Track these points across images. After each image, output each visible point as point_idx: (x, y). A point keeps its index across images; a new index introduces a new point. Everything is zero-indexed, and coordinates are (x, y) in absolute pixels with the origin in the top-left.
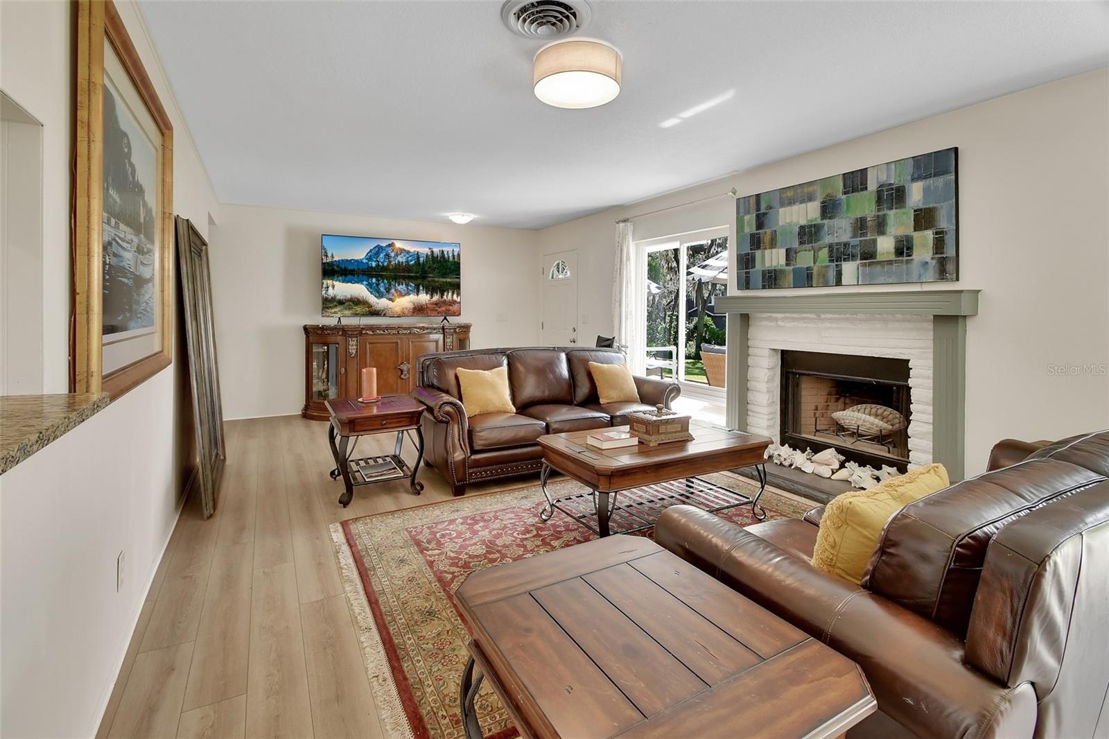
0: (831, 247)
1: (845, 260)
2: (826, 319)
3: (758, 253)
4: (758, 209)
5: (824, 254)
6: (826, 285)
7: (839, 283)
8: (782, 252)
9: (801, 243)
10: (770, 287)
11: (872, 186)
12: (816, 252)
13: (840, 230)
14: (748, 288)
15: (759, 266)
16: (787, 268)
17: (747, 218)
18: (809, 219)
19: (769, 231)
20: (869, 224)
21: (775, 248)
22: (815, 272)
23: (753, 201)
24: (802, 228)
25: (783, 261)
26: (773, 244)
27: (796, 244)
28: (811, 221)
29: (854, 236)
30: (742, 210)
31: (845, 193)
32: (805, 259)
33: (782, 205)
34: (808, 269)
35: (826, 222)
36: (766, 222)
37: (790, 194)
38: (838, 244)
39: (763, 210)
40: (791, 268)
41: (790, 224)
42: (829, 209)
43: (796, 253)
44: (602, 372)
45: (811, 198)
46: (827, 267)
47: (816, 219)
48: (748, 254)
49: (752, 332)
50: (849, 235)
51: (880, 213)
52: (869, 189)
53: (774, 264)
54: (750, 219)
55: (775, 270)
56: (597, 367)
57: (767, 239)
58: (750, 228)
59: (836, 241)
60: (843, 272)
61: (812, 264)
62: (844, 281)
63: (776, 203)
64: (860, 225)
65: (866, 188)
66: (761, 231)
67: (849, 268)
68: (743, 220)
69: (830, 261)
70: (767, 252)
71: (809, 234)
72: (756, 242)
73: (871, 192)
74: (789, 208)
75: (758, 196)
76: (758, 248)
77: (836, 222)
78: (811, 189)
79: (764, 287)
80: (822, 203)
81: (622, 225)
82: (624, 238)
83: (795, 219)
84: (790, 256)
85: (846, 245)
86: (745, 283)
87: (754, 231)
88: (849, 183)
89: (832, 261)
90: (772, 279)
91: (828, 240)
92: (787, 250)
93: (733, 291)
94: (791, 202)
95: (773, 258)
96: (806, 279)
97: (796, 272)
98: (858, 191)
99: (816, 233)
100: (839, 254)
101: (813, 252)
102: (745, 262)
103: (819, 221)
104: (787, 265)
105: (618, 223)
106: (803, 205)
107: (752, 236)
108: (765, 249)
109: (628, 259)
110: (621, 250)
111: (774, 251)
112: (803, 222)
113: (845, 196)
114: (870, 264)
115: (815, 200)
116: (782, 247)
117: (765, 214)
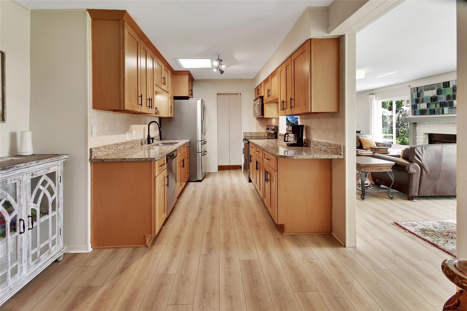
0: (440, 103)
1: (444, 107)
2: (441, 124)
3: (418, 105)
4: (418, 91)
5: (438, 105)
6: (439, 114)
7: (443, 113)
8: (426, 104)
9: (432, 102)
10: (422, 115)
11: (451, 86)
12: (436, 104)
13: (443, 98)
14: (415, 115)
15: (418, 108)
16: (427, 109)
17: (414, 94)
18: (433, 95)
19: (421, 98)
20: (451, 97)
21: (423, 103)
22: (436, 110)
23: (416, 89)
24: (431, 97)
25: (426, 107)
26: (423, 102)
27: (430, 102)
28: (434, 95)
29: (447, 100)
30: (412, 92)
31: (444, 88)
32: (433, 106)
33: (425, 90)
34: (434, 109)
35: (438, 96)
36: (420, 95)
37: (427, 87)
38: (442, 102)
39: (419, 92)
40: (428, 109)
41: (427, 96)
42: (439, 92)
43: (430, 104)
44: (364, 140)
45: (433, 89)
46: (439, 109)
47: (435, 95)
48: (415, 105)
49: (417, 128)
50: (446, 100)
51: (454, 94)
52: (450, 87)
53: (423, 108)
54: (415, 94)
55: (424, 110)
56: (362, 139)
57: (421, 100)
58: (415, 97)
59: (442, 101)
60: (444, 110)
61: (435, 108)
62: (444, 113)
63: (423, 90)
64: (448, 97)
65: (449, 87)
66: (419, 98)
67: (446, 109)
68: (413, 94)
69: (440, 107)
70: (421, 104)
71: (434, 99)
72: (417, 101)
73: (451, 88)
74: (427, 91)
75: (417, 88)
76: (418, 103)
77: (441, 96)
78: (434, 86)
79: (420, 115)
80: (437, 90)
81: (371, 96)
82: (372, 99)
83: (429, 95)
84: (428, 105)
85: (445, 102)
86: (414, 113)
87: (417, 98)
88: (445, 85)
89: (441, 107)
90: (423, 112)
91: (439, 101)
92: (427, 104)
93: (411, 116)
94: (428, 90)
95: (423, 106)
96: (433, 112)
97: (430, 110)
98: (447, 87)
99: (436, 99)
100: (443, 105)
101: (435, 104)
102: (414, 107)
103: (436, 96)
104: (427, 108)
105: (370, 95)
106: (431, 91)
107: (416, 99)
108: (420, 103)
109: (374, 106)
110: (371, 103)
111: (423, 104)
112: (432, 96)
113: (443, 89)
114: (452, 108)
115: (435, 89)
116: (425, 103)
117: (420, 93)
